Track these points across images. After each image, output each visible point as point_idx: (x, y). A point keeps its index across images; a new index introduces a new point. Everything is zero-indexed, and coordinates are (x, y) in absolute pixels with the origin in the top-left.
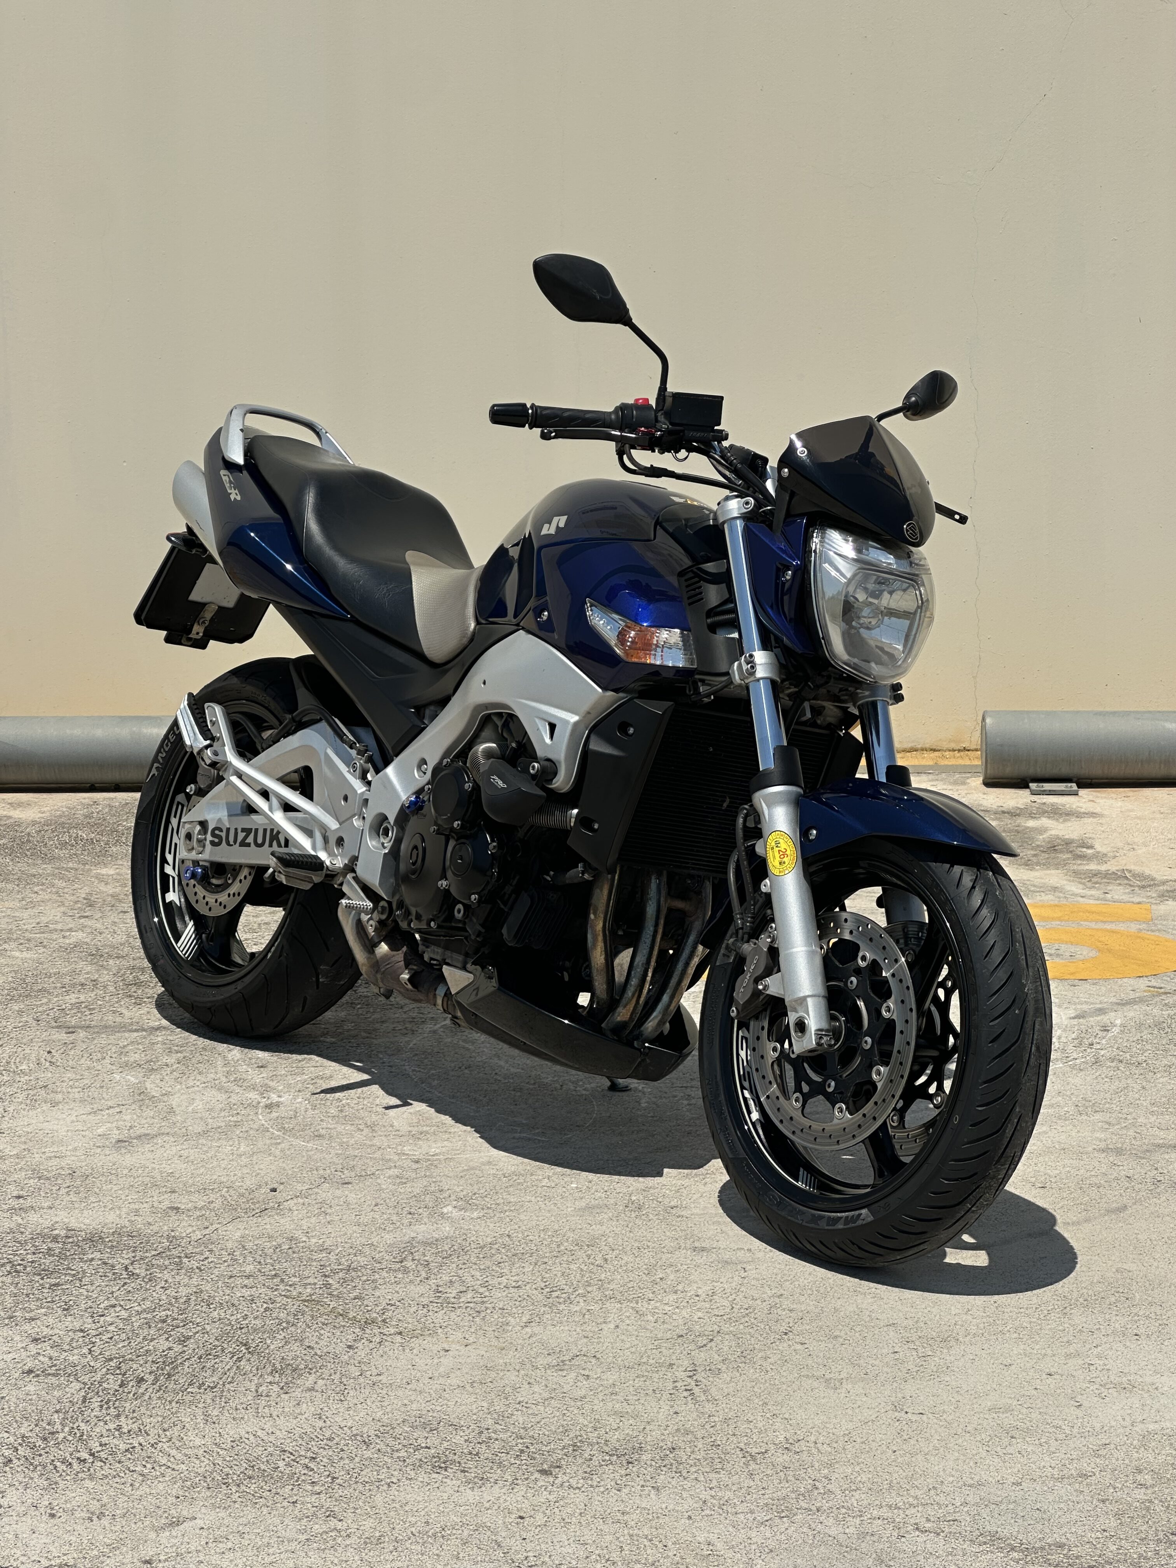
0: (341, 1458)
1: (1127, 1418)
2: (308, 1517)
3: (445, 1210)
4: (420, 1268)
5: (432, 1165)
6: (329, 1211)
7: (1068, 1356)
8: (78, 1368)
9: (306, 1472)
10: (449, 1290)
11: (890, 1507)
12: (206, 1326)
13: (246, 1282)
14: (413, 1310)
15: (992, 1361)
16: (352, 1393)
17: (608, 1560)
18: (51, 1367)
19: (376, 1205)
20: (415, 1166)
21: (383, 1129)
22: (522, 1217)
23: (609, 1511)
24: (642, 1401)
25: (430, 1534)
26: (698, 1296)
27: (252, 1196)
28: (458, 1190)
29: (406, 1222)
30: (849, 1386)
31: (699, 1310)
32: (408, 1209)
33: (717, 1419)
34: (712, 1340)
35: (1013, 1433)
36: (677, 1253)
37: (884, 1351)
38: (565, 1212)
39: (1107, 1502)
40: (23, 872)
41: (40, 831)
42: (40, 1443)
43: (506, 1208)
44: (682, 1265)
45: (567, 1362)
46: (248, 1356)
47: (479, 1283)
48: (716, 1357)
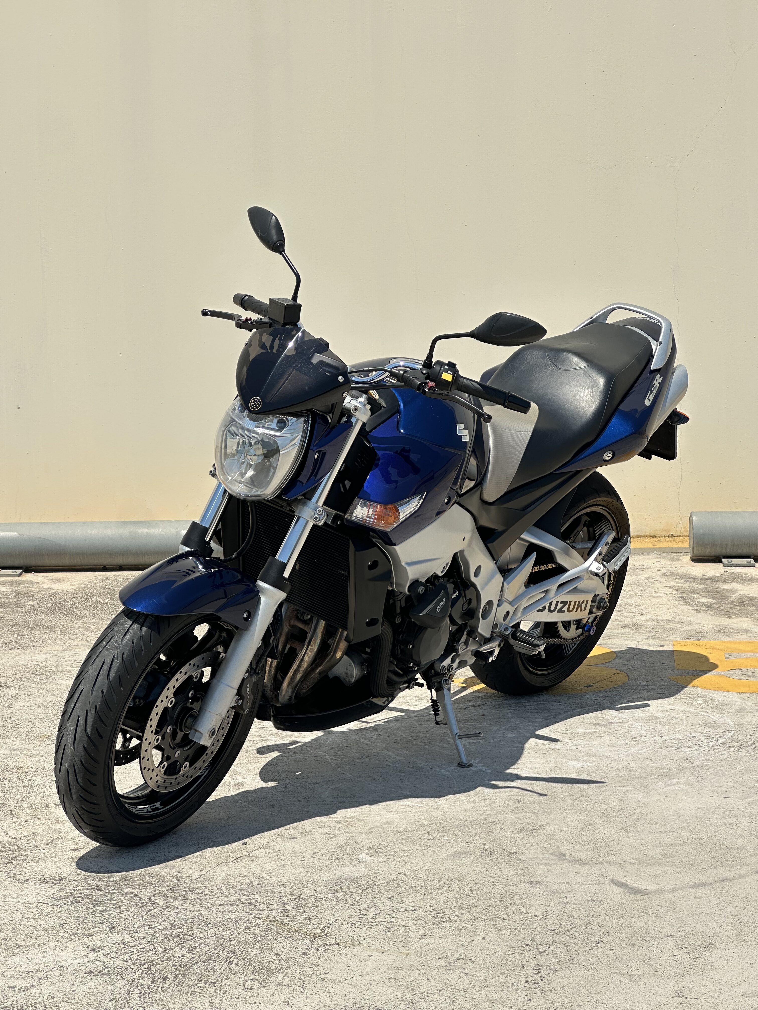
3: (360, 856)
4: (347, 897)
5: (349, 824)
6: (283, 857)
8: (123, 970)
10: (368, 913)
12: (206, 940)
13: (231, 908)
14: (345, 927)
16: (308, 986)
22: (413, 861)
24: (506, 992)
26: (536, 916)
28: (368, 842)
29: (335, 865)
32: (336, 856)
34: (549, 947)
36: (519, 885)
37: (666, 955)
38: (441, 857)
40: (63, 626)
41: (72, 598)
43: (401, 855)
44: (523, 894)
45: (452, 964)
46: (237, 960)
47: (388, 907)
48: (553, 959)
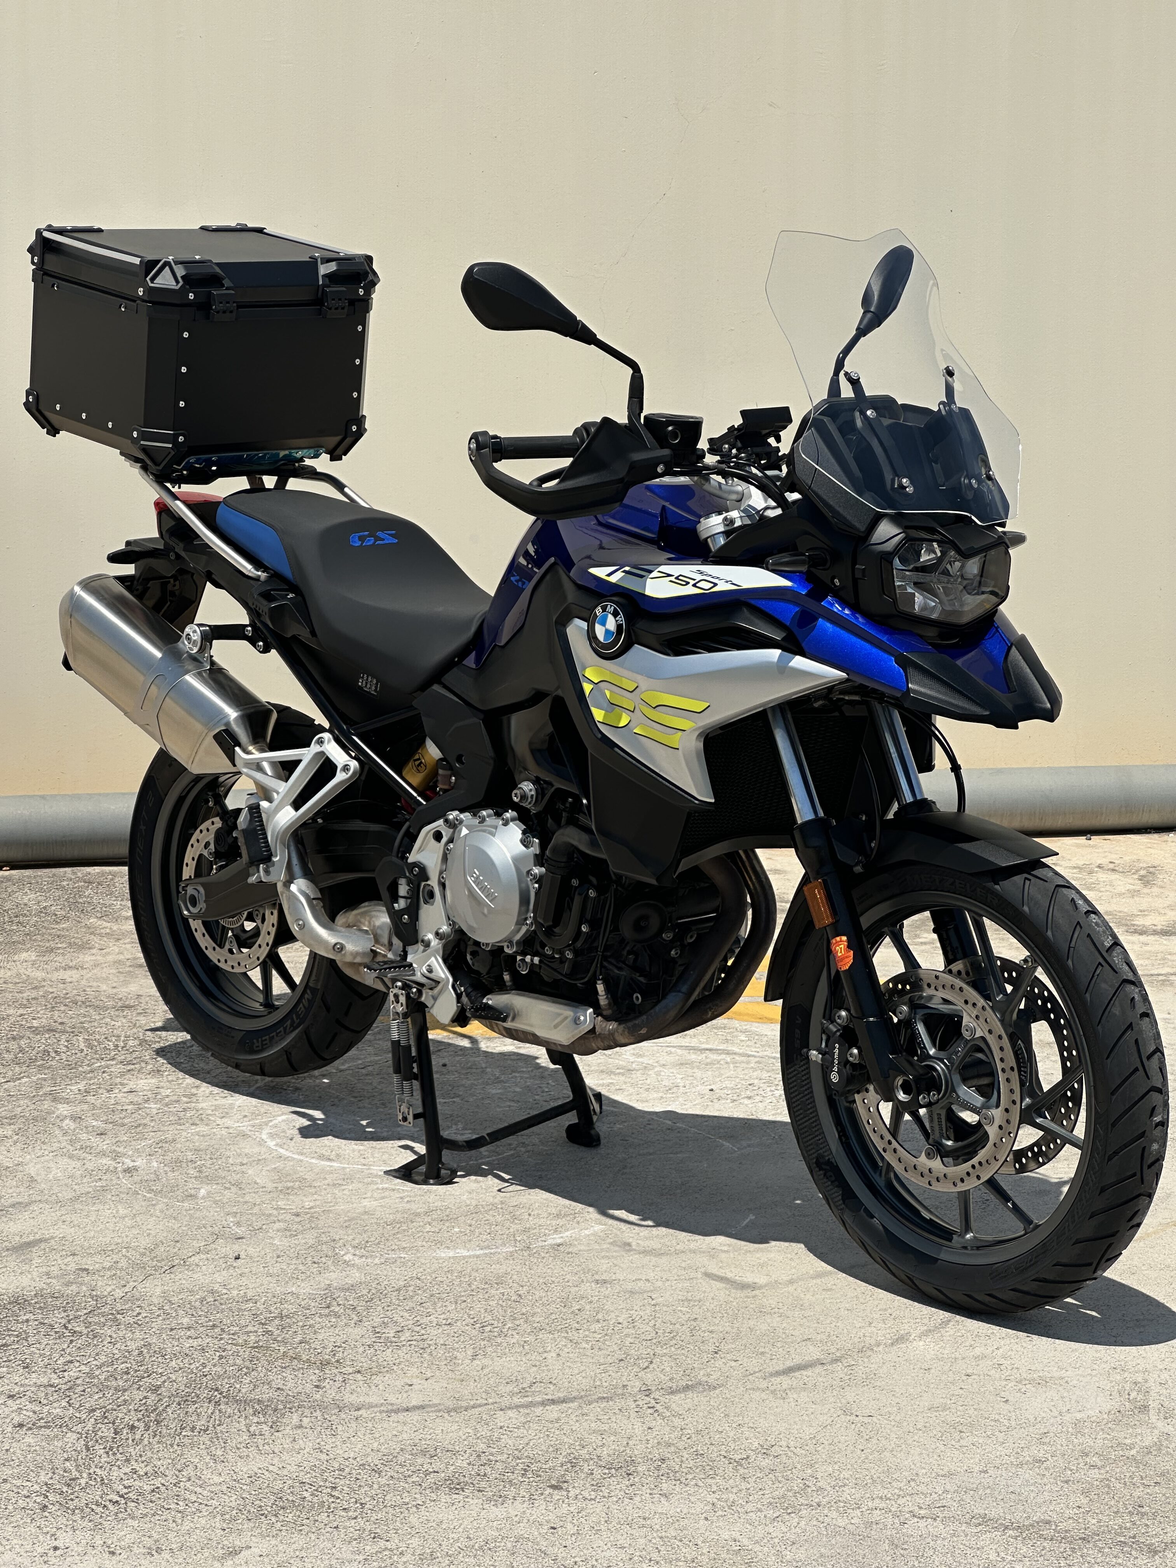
0: (360, 1486)
1: (1054, 1409)
2: (356, 1539)
7: (976, 1358)
9: (332, 1500)
11: (881, 1498)
15: (912, 1366)
17: (650, 1560)
18: (39, 1420)
19: (278, 1257)
20: (298, 1219)
21: (249, 1187)
23: (630, 1518)
25: (476, 1547)
27: (153, 1255)
30: (795, 1396)
31: (627, 1335)
33: (690, 1432)
35: (960, 1428)
39: (1070, 1483)
42: (65, 1489)
